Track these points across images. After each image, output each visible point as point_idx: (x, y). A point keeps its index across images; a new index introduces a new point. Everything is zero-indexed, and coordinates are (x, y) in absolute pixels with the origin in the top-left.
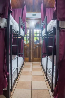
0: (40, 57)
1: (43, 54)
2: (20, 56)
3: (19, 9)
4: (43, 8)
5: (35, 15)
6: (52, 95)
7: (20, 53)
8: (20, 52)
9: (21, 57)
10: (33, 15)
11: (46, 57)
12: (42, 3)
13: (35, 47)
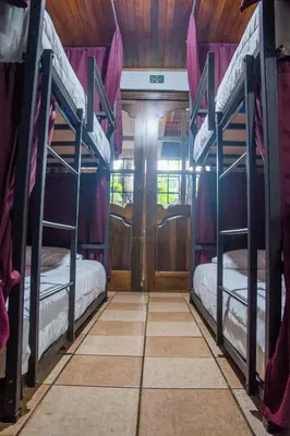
0: (184, 269)
1: (199, 247)
2: (92, 255)
3: (89, 49)
4: (197, 43)
5: (161, 79)
6: (253, 412)
7: (88, 243)
8: (91, 239)
9: (95, 259)
10: (153, 79)
11: (215, 259)
12: (192, 16)
13: (159, 222)
